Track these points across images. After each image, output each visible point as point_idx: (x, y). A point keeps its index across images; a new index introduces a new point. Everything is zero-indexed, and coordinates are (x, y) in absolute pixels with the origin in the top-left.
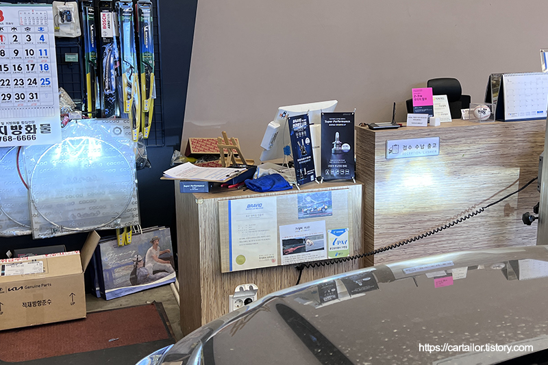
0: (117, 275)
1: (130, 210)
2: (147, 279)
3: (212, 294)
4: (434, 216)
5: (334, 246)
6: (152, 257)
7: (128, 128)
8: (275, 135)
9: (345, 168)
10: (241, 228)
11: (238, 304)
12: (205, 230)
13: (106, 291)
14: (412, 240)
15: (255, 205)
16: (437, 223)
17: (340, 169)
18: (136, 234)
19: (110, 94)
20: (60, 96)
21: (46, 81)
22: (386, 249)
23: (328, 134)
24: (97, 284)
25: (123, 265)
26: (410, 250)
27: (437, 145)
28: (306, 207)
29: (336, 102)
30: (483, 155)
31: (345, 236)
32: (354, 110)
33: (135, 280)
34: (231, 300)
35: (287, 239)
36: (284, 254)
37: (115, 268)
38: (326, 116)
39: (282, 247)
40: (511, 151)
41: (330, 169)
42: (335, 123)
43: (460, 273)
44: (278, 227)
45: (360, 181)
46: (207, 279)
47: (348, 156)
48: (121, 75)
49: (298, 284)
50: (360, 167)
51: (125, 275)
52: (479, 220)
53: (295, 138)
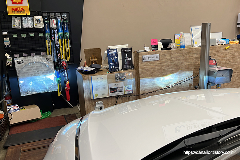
3: (89, 106)
11: (98, 109)
12: (85, 86)
17: (128, 66)
27: (159, 57)
28: (118, 78)
29: (128, 45)
32: (132, 47)
34: (95, 108)
35: (111, 88)
36: (110, 93)
38: (123, 49)
39: (109, 91)
40: (183, 58)
41: (125, 66)
42: (126, 51)
44: (108, 84)
46: (87, 101)
47: (130, 62)
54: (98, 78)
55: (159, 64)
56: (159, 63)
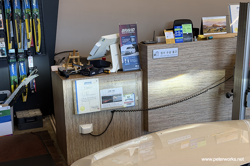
3: (71, 125)
4: (176, 86)
12: (66, 94)
27: (177, 52)
30: (199, 56)
34: (80, 128)
35: (104, 96)
40: (213, 54)
46: (68, 118)
54: (85, 83)
55: (178, 63)
56: (178, 61)
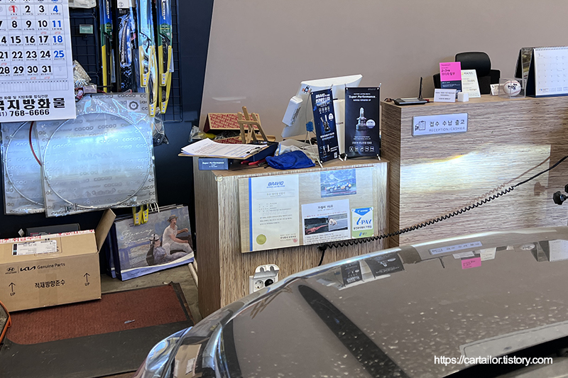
0: (132, 255)
1: (147, 188)
2: (164, 259)
3: (232, 275)
4: (462, 195)
5: (358, 226)
6: (169, 236)
7: (145, 102)
8: (298, 110)
9: (369, 145)
10: (262, 207)
11: (260, 285)
12: (224, 208)
13: (122, 272)
14: (438, 219)
15: (276, 183)
16: (465, 202)
17: (364, 146)
18: (153, 213)
19: (126, 68)
20: (74, 69)
21: (60, 54)
22: (411, 229)
23: (352, 109)
24: (112, 264)
25: (140, 245)
26: (436, 230)
28: (329, 185)
29: (360, 76)
30: (513, 132)
31: (369, 216)
32: (380, 85)
33: (151, 260)
34: (251, 281)
35: (309, 218)
36: (306, 234)
37: (132, 247)
38: (350, 91)
39: (304, 227)
40: (542, 128)
41: (354, 146)
42: (359, 98)
43: (488, 254)
44: (300, 206)
45: (385, 158)
46: (227, 259)
47: (373, 133)
48: (138, 47)
49: (319, 265)
50: (385, 144)
51: (141, 255)
52: (509, 199)
53: (318, 114)
54: (270, 184)
55: (466, 146)
